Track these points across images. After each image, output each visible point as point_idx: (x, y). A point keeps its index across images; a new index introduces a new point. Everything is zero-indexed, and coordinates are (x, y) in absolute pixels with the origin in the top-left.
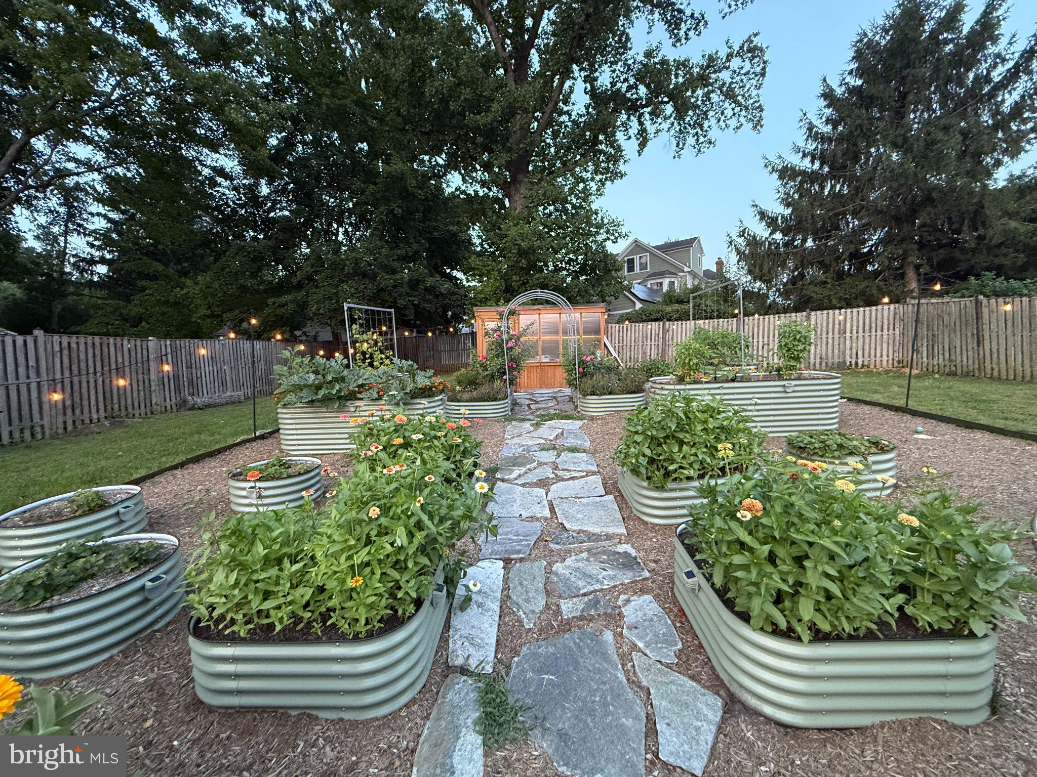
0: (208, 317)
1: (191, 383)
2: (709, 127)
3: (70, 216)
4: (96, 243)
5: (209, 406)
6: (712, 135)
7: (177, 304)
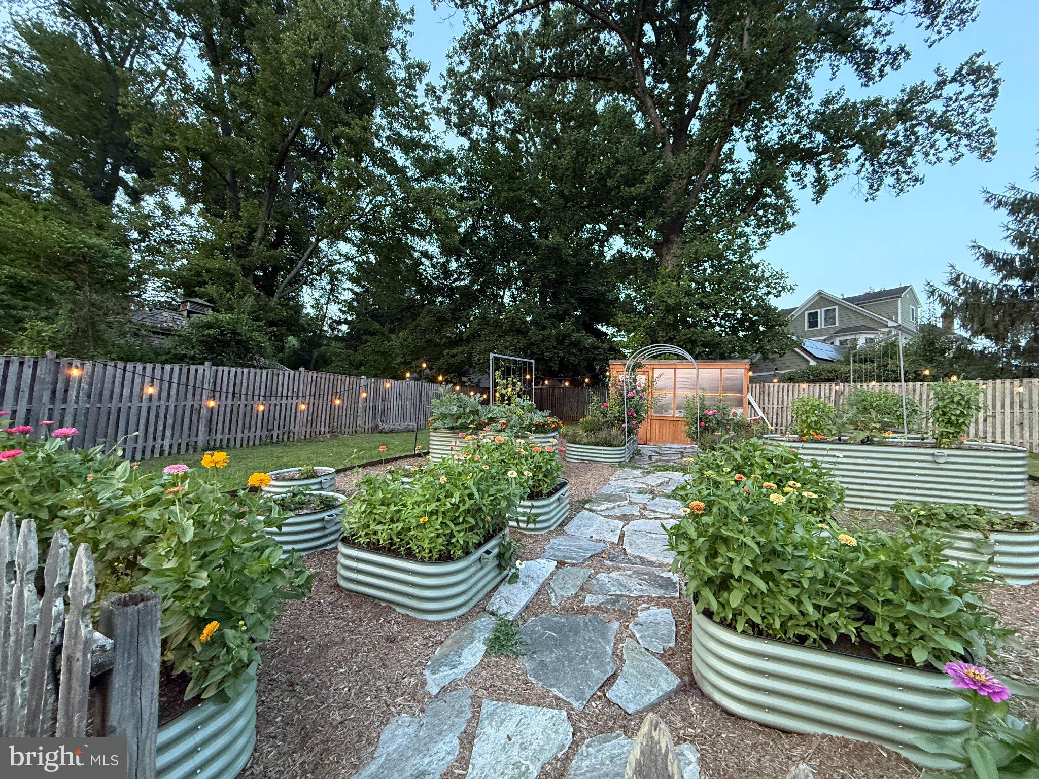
0: (403, 363)
1: (383, 412)
2: (914, 163)
3: (332, 290)
4: (344, 309)
5: (392, 431)
6: (917, 171)
7: (384, 353)
